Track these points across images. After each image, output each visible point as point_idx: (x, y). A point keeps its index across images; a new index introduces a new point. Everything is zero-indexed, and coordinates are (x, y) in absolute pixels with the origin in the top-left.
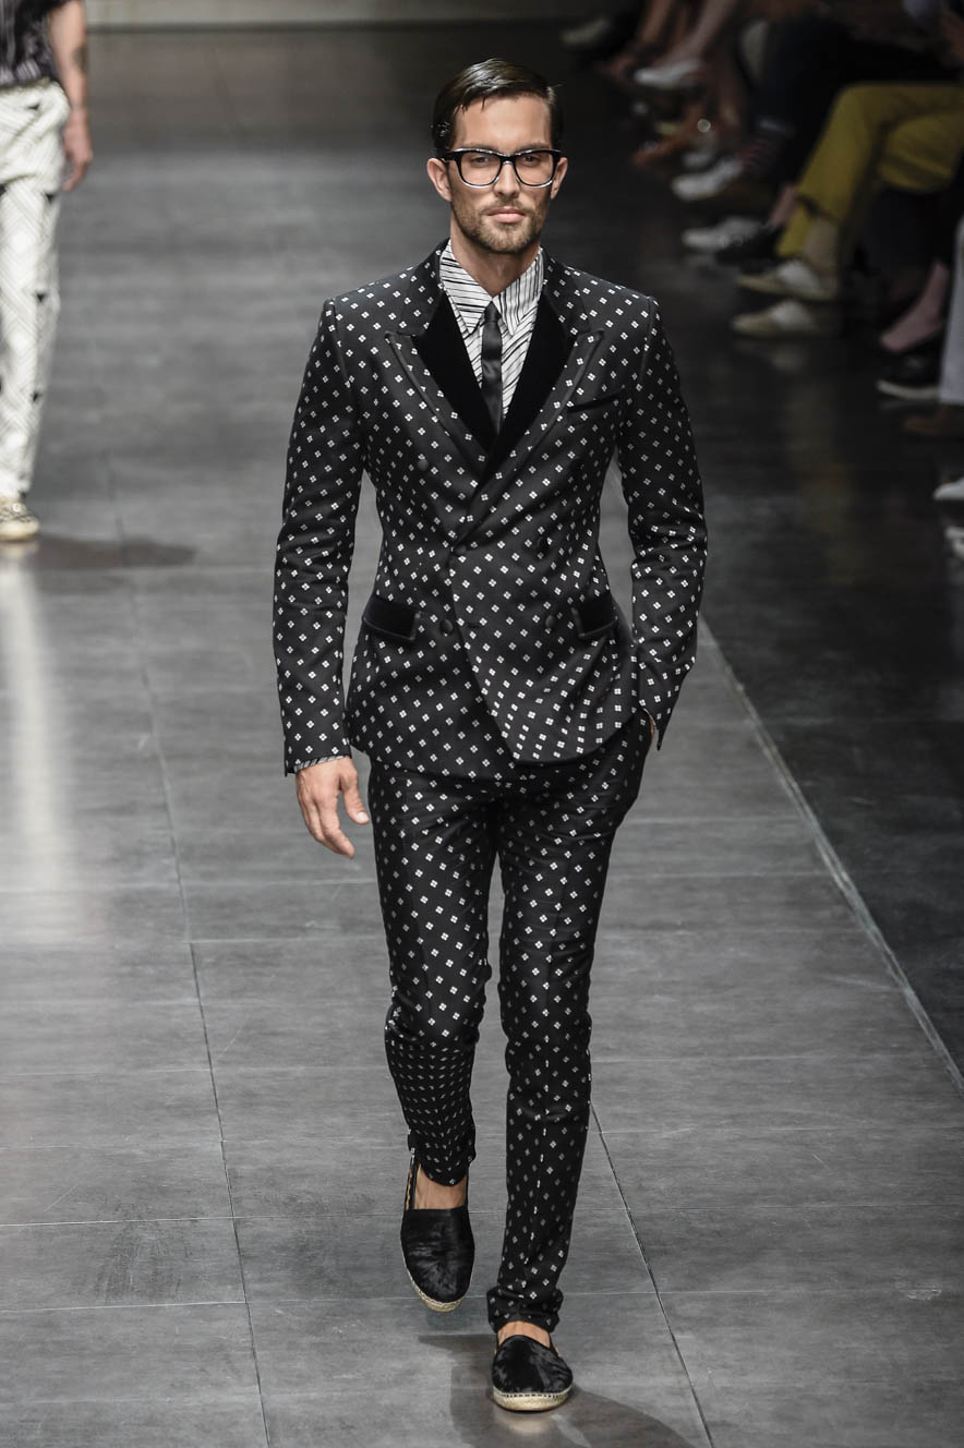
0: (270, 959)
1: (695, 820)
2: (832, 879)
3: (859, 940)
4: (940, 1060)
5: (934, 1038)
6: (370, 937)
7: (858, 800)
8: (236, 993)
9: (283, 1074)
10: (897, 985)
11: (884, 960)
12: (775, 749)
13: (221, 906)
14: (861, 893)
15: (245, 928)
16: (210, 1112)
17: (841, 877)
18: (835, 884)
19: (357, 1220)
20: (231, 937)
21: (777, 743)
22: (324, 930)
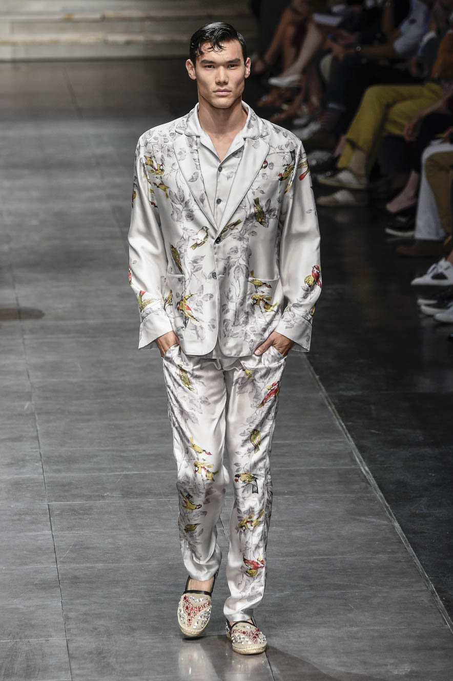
0: (87, 511)
1: (294, 442)
2: (361, 470)
3: (373, 500)
4: (411, 557)
5: (408, 546)
6: (136, 500)
7: (373, 431)
8: (70, 528)
9: (92, 567)
10: (391, 521)
11: (385, 509)
12: (334, 407)
13: (64, 485)
14: (374, 477)
15: (75, 496)
16: (55, 587)
17: (365, 469)
18: (362, 472)
19: (126, 639)
20: (68, 501)
21: (335, 404)
22: (113, 497)
